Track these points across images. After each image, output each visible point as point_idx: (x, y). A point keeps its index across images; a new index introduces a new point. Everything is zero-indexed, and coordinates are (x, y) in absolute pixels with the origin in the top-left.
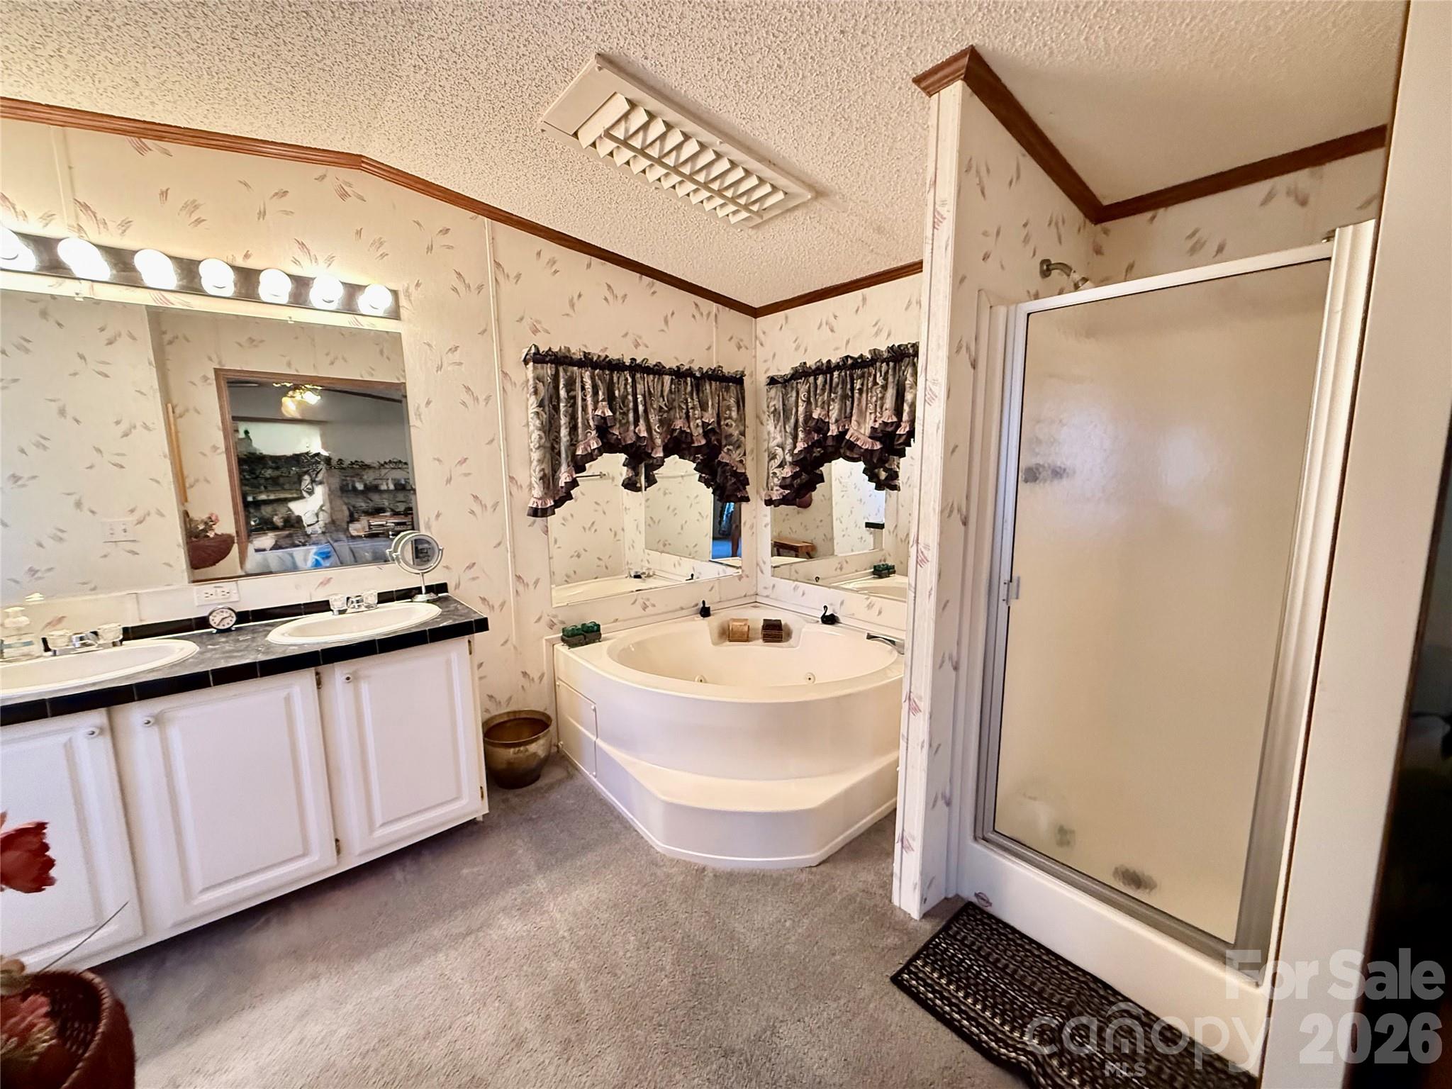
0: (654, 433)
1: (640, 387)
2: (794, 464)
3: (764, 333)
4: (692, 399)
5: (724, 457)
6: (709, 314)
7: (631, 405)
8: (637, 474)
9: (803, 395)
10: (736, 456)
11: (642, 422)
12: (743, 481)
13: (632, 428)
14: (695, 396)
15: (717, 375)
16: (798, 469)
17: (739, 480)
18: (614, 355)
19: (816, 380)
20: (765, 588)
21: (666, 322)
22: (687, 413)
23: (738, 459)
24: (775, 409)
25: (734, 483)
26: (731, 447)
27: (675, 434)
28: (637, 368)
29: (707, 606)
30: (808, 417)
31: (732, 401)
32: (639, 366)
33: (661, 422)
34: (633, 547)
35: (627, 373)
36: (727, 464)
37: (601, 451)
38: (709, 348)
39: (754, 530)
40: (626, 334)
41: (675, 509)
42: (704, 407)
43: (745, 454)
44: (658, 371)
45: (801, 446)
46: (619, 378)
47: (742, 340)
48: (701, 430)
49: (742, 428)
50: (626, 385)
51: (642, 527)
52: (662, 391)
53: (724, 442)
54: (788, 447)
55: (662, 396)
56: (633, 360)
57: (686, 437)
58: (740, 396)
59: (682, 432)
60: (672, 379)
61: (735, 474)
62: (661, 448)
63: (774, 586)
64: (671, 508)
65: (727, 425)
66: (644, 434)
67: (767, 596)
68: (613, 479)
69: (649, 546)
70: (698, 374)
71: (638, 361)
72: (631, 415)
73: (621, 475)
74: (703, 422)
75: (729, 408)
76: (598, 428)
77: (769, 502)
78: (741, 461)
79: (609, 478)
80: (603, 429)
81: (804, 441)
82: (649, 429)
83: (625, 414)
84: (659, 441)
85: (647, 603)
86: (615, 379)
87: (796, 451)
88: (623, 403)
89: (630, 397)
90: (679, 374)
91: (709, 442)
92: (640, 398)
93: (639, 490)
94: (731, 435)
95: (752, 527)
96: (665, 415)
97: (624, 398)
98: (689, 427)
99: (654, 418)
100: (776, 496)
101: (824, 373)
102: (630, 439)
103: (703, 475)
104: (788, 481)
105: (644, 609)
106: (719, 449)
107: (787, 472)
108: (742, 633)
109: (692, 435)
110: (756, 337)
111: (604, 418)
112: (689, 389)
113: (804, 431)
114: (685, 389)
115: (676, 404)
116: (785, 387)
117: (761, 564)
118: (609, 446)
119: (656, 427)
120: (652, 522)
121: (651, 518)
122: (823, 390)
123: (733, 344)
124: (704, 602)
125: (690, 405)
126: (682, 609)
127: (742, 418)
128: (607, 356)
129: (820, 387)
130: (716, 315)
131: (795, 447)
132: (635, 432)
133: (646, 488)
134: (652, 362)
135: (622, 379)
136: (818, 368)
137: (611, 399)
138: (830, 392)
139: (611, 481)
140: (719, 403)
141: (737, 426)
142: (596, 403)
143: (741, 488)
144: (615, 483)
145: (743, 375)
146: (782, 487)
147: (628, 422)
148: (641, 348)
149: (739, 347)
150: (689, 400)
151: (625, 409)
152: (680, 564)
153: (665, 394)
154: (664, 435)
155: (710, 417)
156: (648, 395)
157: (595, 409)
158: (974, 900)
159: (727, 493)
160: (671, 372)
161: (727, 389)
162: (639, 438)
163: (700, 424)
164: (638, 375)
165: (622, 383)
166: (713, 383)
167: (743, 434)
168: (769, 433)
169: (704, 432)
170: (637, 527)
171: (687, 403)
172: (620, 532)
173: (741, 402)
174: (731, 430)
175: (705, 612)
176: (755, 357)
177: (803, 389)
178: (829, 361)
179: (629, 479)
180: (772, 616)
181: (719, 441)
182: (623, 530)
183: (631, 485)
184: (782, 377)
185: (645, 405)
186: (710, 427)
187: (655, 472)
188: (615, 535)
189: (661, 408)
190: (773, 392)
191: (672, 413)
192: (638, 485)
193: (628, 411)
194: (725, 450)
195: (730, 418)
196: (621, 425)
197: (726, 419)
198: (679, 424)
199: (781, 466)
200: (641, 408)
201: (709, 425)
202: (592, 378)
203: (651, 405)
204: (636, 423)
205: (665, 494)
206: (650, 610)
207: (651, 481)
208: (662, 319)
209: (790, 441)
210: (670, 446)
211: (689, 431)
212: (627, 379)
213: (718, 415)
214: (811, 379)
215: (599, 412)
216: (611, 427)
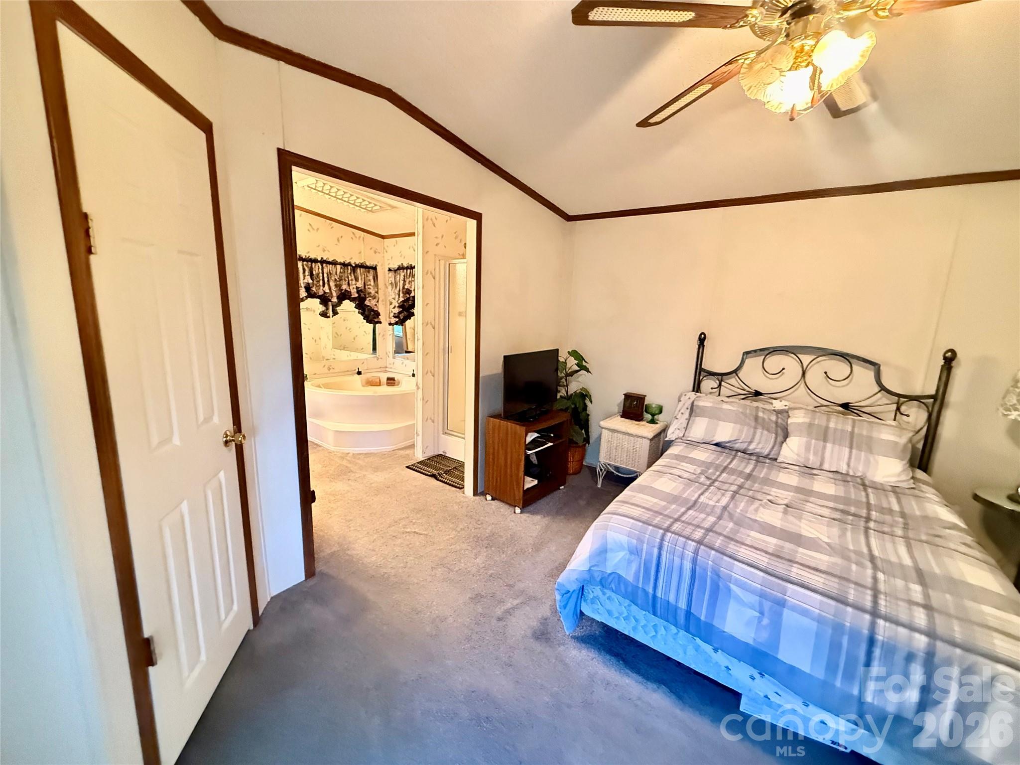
0: (332, 291)
1: (325, 271)
2: (399, 307)
3: (387, 247)
4: (351, 276)
5: (367, 303)
6: (360, 237)
7: (321, 278)
8: (327, 309)
9: (402, 278)
10: (373, 302)
11: (326, 285)
12: (377, 314)
13: (322, 288)
14: (352, 275)
15: (363, 266)
16: (401, 310)
17: (375, 314)
18: (313, 257)
19: (407, 271)
20: (390, 364)
21: (338, 240)
22: (349, 282)
23: (374, 304)
24: (392, 283)
25: (373, 315)
26: (370, 298)
27: (343, 292)
28: (323, 262)
29: (360, 370)
30: (403, 288)
31: (371, 278)
32: (325, 260)
33: (336, 286)
34: (326, 348)
35: (319, 264)
36: (369, 306)
37: (307, 297)
38: (360, 253)
39: (385, 337)
40: (319, 246)
41: (350, 329)
42: (357, 279)
43: (378, 302)
44: (334, 263)
45: (401, 299)
46: (315, 266)
47: (377, 249)
48: (355, 290)
49: (376, 290)
50: (319, 269)
51: (331, 337)
52: (336, 272)
53: (367, 296)
54: (397, 299)
55: (336, 274)
56: (322, 258)
57: (348, 293)
58: (375, 275)
59: (346, 290)
60: (341, 267)
61: (373, 310)
62: (336, 298)
63: (394, 363)
64: (348, 328)
65: (369, 288)
66: (327, 291)
67: (391, 368)
68: (314, 311)
69: (335, 347)
70: (354, 265)
71: (324, 259)
72: (321, 283)
73: (319, 309)
74: (357, 287)
75: (370, 280)
76: (305, 287)
77: (390, 324)
78: (376, 305)
79: (311, 311)
80: (308, 288)
81: (403, 297)
82: (330, 289)
83: (318, 282)
84: (334, 294)
85: (331, 367)
86: (313, 266)
87: (399, 302)
88: (318, 277)
89: (321, 275)
90: (345, 265)
91: (360, 295)
92: (325, 275)
93: (328, 317)
94: (371, 293)
95: (383, 335)
96: (338, 283)
97: (318, 274)
98: (350, 289)
99: (332, 284)
100: (393, 320)
101: (410, 269)
102: (321, 293)
103: (360, 311)
104: (397, 315)
105: (329, 370)
106: (365, 299)
107: (397, 310)
108: (377, 382)
109: (351, 292)
110: (384, 248)
111: (308, 283)
112: (349, 271)
113: (403, 293)
114: (348, 271)
115: (343, 278)
116: (395, 273)
117: (388, 353)
118: (311, 295)
119: (333, 288)
120: (336, 335)
121: (336, 333)
122: (410, 276)
123: (372, 251)
124: (358, 369)
125: (350, 279)
126: (348, 371)
127: (376, 285)
128: (309, 256)
129: (408, 274)
130: (363, 238)
131: (399, 300)
132: (323, 290)
133: (332, 316)
134: (330, 260)
135: (317, 267)
136: (408, 267)
137: (311, 275)
138: (412, 277)
139: (313, 312)
140: (364, 278)
141: (374, 289)
142: (304, 276)
143: (376, 317)
144: (315, 313)
145: (376, 266)
146: (395, 317)
147: (320, 285)
148: (326, 252)
149: (375, 252)
150: (349, 276)
151: (318, 279)
152: (350, 355)
153: (338, 273)
154: (338, 292)
155: (360, 284)
156: (329, 274)
157: (304, 279)
158: (442, 453)
159: (370, 319)
160: (340, 264)
161: (369, 272)
162: (325, 293)
163: (355, 287)
164: (324, 265)
165: (317, 268)
166: (362, 269)
167: (377, 292)
168: (389, 293)
169: (357, 291)
170: (328, 337)
171: (348, 278)
172: (318, 340)
173: (376, 278)
174: (370, 291)
175: (359, 373)
176: (383, 257)
177: (402, 274)
178: (411, 265)
179: (323, 311)
180: (391, 375)
181: (365, 295)
182: (320, 339)
183: (324, 315)
184: (394, 268)
185: (328, 278)
186: (360, 289)
187: (337, 308)
188: (316, 341)
189: (336, 279)
190: (391, 274)
191: (341, 282)
192: (328, 315)
193: (320, 280)
194: (368, 299)
195: (370, 285)
196: (317, 286)
197: (368, 285)
198: (344, 287)
199: (394, 308)
200: (326, 280)
201: (359, 288)
202: (303, 265)
203: (331, 278)
204: (324, 286)
205: (344, 320)
206: (332, 371)
207: (335, 313)
208: (336, 240)
209: (397, 297)
210: (341, 296)
211: (349, 290)
212: (319, 266)
213: (364, 283)
214: (405, 271)
215: (306, 281)
216: (312, 287)
